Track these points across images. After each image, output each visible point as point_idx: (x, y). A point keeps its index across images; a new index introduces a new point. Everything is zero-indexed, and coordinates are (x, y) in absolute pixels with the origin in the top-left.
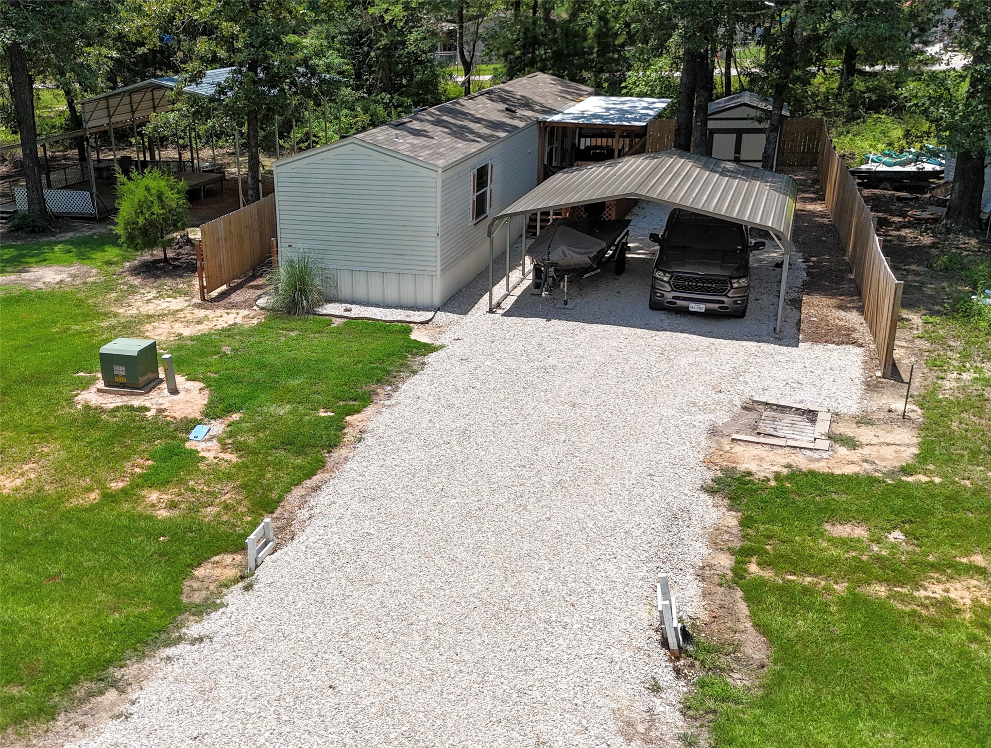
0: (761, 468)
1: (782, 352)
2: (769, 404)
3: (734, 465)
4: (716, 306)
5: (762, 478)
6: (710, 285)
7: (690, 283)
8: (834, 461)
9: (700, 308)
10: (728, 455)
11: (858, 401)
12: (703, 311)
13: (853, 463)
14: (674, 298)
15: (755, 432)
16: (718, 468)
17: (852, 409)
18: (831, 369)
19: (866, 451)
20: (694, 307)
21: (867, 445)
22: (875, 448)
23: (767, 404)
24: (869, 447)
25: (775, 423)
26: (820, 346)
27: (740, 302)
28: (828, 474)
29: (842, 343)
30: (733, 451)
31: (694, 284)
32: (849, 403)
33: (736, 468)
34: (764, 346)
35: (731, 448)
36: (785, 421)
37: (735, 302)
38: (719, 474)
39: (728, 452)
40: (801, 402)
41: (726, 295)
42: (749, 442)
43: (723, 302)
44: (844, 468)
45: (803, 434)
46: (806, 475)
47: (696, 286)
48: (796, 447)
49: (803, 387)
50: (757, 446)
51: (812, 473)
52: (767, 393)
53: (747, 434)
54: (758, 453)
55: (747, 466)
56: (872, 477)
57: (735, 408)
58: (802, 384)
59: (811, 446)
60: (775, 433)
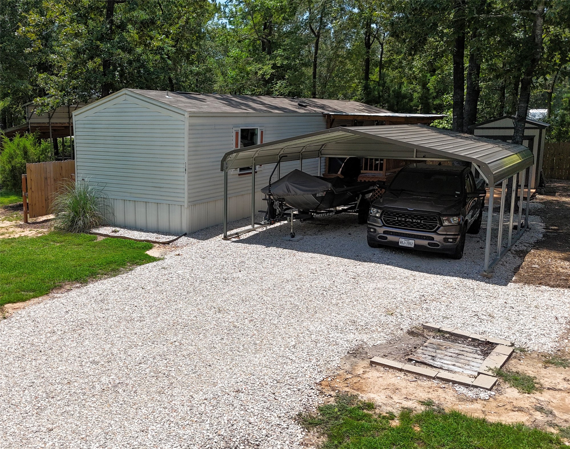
0: (391, 401)
1: (486, 288)
2: (442, 331)
3: (355, 393)
4: (425, 243)
5: (385, 414)
6: (419, 221)
7: (399, 219)
8: (494, 404)
9: (409, 243)
10: (356, 380)
11: (557, 339)
12: (413, 246)
13: (520, 410)
14: (385, 232)
15: (407, 358)
16: (333, 393)
17: (545, 347)
18: (536, 307)
19: (544, 397)
20: (404, 242)
21: (549, 389)
22: (558, 395)
23: (439, 331)
24: (551, 392)
25: (437, 351)
26: (532, 287)
27: (451, 240)
28: (478, 420)
29: (558, 286)
30: (365, 376)
31: (403, 219)
32: (543, 340)
33: (356, 396)
34: (469, 282)
35: (364, 372)
36: (451, 350)
37: (446, 240)
38: (332, 401)
39: (358, 376)
40: (483, 333)
41: (435, 232)
42: (391, 367)
43: (432, 239)
44: (504, 415)
45: (467, 367)
46: (445, 417)
47: (406, 222)
48: (447, 381)
49: (494, 321)
50: (398, 374)
51: (456, 416)
52: (446, 321)
53: (395, 359)
54: (396, 382)
55: (372, 395)
56: (540, 433)
57: (399, 332)
58: (493, 317)
59: (469, 381)
60: (431, 362)
